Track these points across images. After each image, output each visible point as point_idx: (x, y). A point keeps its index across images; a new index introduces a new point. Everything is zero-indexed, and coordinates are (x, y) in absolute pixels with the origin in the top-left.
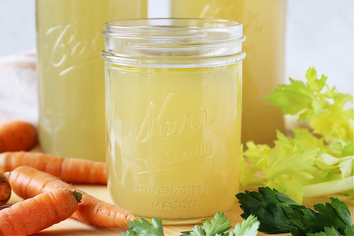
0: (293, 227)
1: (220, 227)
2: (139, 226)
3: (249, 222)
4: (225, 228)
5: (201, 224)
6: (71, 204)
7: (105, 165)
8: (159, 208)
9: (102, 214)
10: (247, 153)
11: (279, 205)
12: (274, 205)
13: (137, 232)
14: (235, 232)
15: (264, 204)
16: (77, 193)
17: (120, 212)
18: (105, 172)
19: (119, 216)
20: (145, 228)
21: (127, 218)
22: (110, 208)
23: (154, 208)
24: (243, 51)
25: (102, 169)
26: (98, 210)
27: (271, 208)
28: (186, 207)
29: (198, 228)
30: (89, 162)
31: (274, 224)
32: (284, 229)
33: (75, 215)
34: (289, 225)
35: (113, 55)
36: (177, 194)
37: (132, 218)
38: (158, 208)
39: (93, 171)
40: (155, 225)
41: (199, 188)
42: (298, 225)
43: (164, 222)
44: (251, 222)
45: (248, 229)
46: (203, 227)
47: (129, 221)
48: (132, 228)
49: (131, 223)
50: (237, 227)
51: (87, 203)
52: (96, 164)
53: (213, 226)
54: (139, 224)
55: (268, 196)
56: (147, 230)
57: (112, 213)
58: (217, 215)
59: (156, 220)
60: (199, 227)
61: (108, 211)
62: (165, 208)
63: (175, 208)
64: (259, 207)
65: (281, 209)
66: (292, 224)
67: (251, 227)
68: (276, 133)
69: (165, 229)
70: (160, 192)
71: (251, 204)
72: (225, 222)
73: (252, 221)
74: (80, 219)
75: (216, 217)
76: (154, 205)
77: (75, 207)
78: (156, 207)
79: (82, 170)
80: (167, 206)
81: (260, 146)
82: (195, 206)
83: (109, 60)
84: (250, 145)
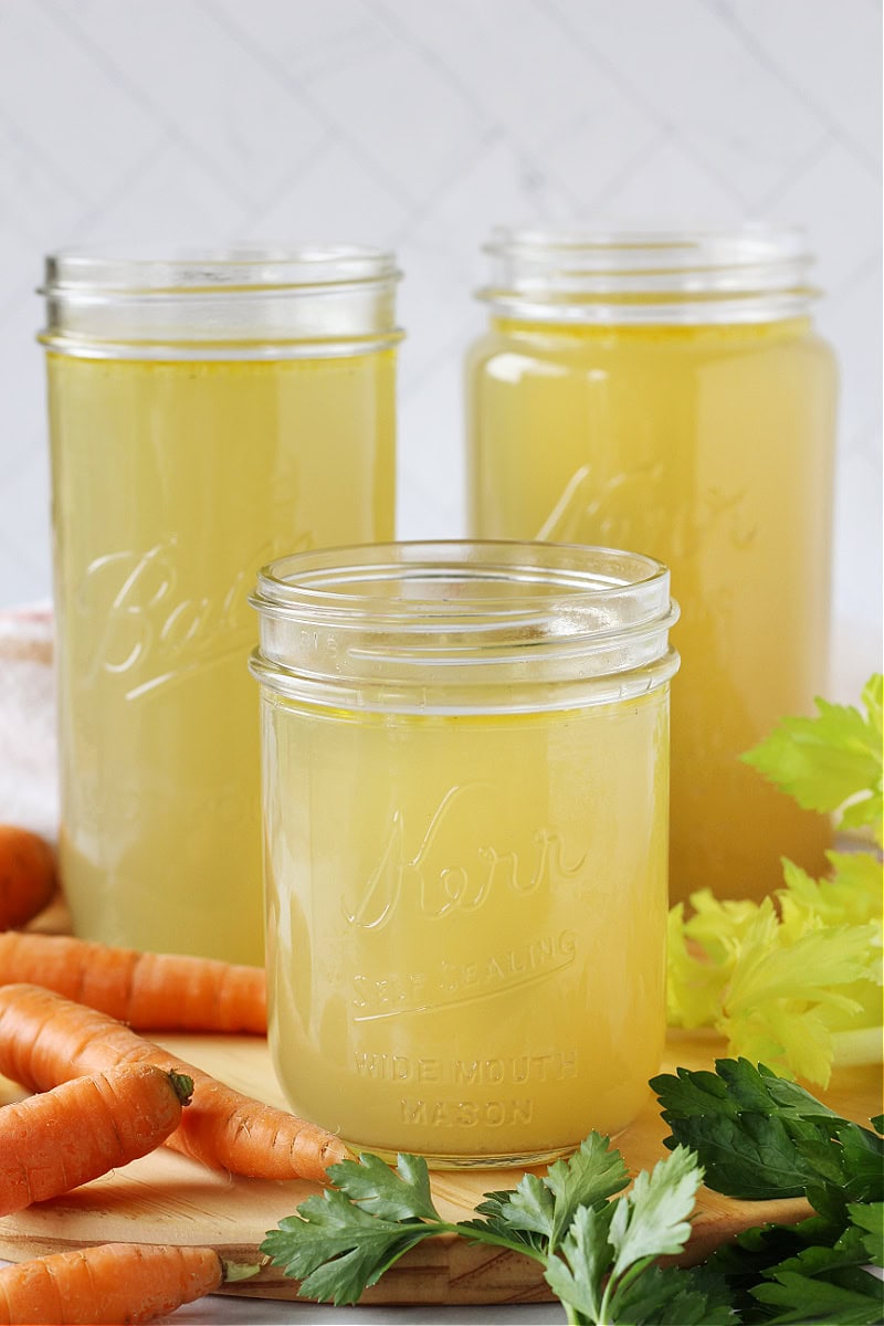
0: (812, 1180)
1: (595, 1181)
2: (360, 1176)
3: (674, 1167)
4: (611, 1184)
5: (539, 1170)
6: (162, 1111)
7: (261, 972)
8: (421, 1119)
9: (254, 1138)
10: (694, 927)
11: (775, 1112)
12: (761, 1114)
13: (353, 1194)
14: (633, 1200)
15: (734, 1109)
16: (179, 1077)
17: (306, 1136)
18: (263, 998)
19: (304, 1146)
20: (379, 1185)
21: (327, 1154)
22: (277, 1120)
23: (407, 1122)
24: (672, 650)
25: (254, 988)
26: (240, 1129)
27: (751, 1122)
28: (500, 1119)
29: (531, 1182)
30: (216, 965)
31: (762, 1170)
32: (788, 1185)
33: (171, 1140)
34: (806, 1172)
35: (285, 671)
36: (473, 1079)
37: (339, 1154)
38: (417, 1121)
39: (226, 995)
40: (407, 1174)
41: (537, 1063)
42: (829, 1175)
43: (431, 1165)
44: (679, 1167)
45: (670, 1191)
46: (547, 1181)
47: (332, 1164)
48: (338, 1184)
49: (336, 1168)
50: (640, 1183)
51: (208, 1106)
52: (238, 971)
53: (577, 1178)
54: (361, 1173)
55: (743, 1086)
56: (382, 1189)
57: (281, 1139)
58: (590, 1141)
59: (411, 1160)
60: (536, 1182)
61: (270, 1132)
62: (438, 1121)
63: (467, 1122)
64: (718, 1119)
65: (781, 1126)
66: (810, 1171)
67: (678, 1182)
68: (781, 869)
69: (434, 1182)
70: (424, 1074)
71: (695, 1109)
72: (611, 1164)
73: (682, 1164)
74: (189, 1153)
75: (587, 1148)
76: (405, 1113)
77: (172, 1120)
78: (412, 1118)
79: (194, 990)
80: (442, 1117)
81: (730, 905)
82: (527, 1116)
83: (273, 686)
84: (703, 900)
